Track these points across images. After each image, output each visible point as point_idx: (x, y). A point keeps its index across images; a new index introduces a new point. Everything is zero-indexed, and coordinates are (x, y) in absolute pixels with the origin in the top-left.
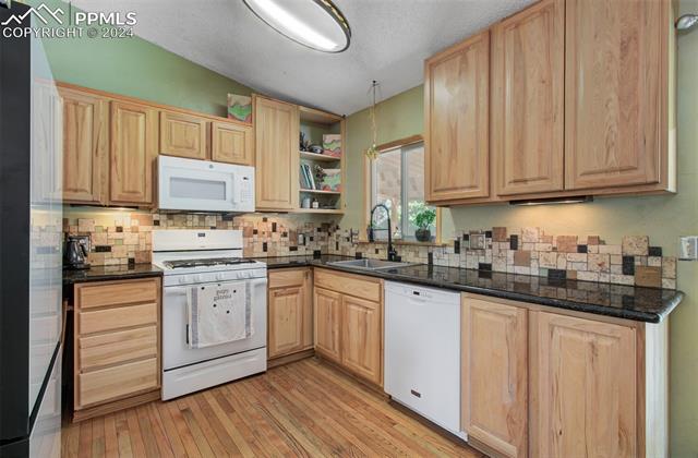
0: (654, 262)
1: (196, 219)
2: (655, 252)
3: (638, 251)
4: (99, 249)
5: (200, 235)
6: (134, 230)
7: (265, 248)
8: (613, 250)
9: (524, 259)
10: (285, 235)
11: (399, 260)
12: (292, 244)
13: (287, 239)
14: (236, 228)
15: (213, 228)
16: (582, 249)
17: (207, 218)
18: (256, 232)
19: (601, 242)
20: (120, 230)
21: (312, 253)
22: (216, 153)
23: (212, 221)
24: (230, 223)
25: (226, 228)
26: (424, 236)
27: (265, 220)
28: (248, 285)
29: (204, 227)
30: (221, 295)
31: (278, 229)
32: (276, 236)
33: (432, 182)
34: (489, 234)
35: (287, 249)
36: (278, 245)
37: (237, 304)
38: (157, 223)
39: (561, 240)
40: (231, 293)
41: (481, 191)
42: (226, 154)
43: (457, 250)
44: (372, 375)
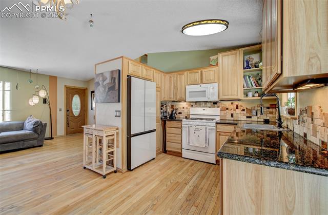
1: (204, 104)
4: (179, 113)
5: (204, 110)
6: (187, 108)
7: (232, 115)
10: (244, 110)
12: (248, 115)
13: (245, 112)
14: (218, 107)
15: (210, 107)
17: (207, 103)
18: (227, 109)
20: (183, 108)
21: (263, 120)
22: (204, 81)
23: (209, 105)
24: (216, 105)
25: (214, 107)
27: (232, 103)
28: (206, 128)
29: (206, 107)
30: (196, 130)
31: (239, 107)
32: (238, 111)
35: (245, 117)
36: (239, 115)
37: (202, 134)
38: (192, 106)
40: (200, 129)
42: (207, 80)
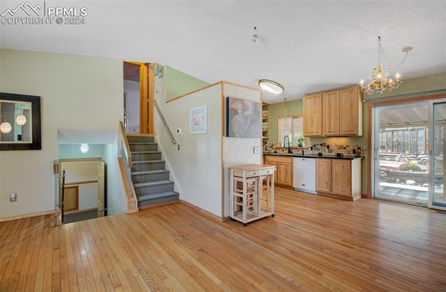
0: (359, 150)
2: (359, 148)
3: (356, 148)
8: (351, 148)
9: (331, 151)
11: (292, 153)
16: (345, 148)
19: (349, 146)
26: (300, 146)
33: (305, 131)
34: (321, 145)
39: (340, 146)
41: (319, 134)
43: (312, 149)
44: (289, 184)
